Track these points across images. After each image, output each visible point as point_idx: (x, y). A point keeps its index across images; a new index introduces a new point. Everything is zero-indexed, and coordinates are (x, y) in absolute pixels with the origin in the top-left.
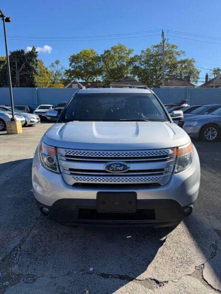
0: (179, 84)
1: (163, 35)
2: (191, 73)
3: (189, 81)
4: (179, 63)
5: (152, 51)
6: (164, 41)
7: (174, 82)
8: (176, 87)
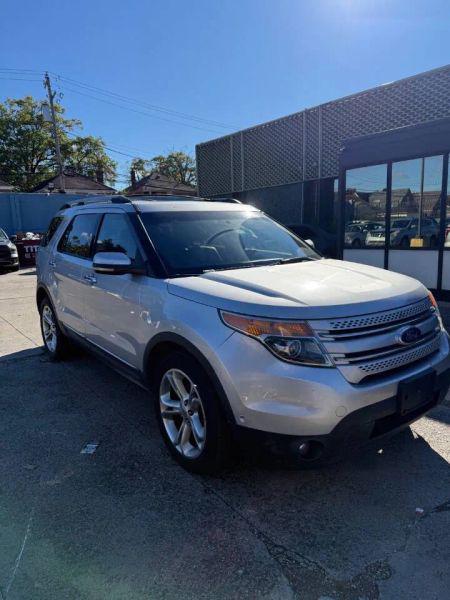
0: (83, 185)
1: (47, 83)
2: (100, 164)
3: (101, 180)
4: (74, 143)
5: (8, 112)
6: (52, 97)
7: (74, 181)
8: (80, 191)
